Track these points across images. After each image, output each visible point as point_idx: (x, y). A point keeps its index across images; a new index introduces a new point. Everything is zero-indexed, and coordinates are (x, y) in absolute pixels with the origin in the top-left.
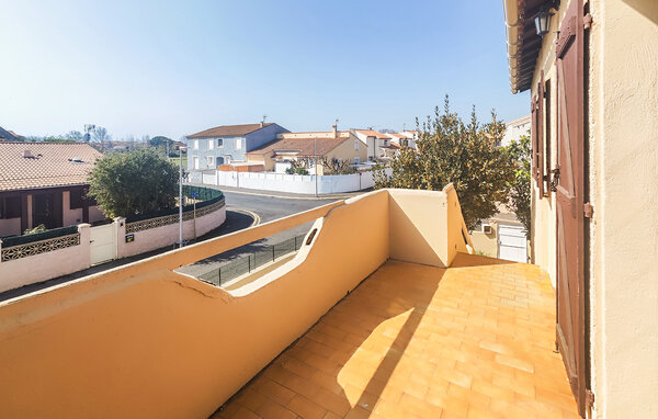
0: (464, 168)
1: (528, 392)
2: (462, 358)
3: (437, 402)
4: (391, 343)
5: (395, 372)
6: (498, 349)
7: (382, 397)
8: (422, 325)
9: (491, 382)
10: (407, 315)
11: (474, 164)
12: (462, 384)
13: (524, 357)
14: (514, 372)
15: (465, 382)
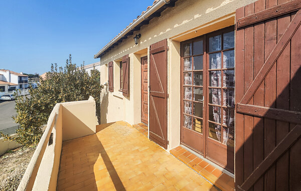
0: (82, 90)
1: (153, 153)
2: (132, 157)
3: (140, 172)
4: (107, 170)
5: (120, 177)
6: (137, 148)
7: (125, 187)
8: (110, 157)
9: (144, 157)
10: (100, 157)
11: (87, 87)
12: (139, 163)
13: (144, 146)
14: (146, 150)
15: (139, 162)
